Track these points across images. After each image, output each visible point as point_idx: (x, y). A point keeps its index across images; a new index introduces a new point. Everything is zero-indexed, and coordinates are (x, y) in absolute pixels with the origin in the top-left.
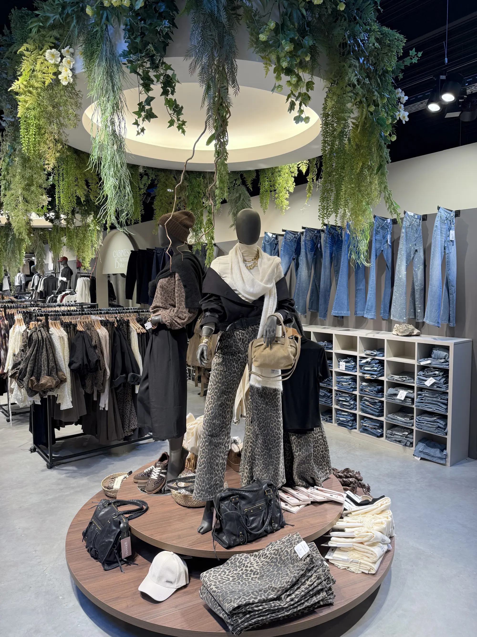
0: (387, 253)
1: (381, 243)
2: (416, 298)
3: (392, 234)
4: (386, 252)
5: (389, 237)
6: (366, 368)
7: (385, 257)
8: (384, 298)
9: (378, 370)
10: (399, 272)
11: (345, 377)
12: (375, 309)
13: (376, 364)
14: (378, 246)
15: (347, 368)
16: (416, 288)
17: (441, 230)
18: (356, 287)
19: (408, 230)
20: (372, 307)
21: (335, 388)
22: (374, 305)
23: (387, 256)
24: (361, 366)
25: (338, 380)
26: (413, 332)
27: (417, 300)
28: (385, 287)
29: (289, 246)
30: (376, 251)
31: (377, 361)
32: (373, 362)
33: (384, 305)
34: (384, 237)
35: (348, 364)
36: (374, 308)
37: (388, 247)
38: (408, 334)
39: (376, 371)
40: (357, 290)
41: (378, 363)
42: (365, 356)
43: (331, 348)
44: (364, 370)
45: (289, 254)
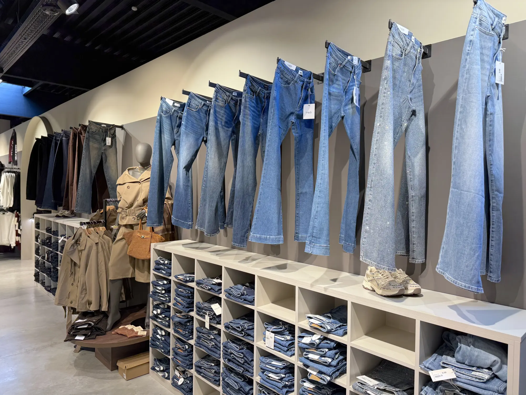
0: (352, 123)
1: (341, 102)
2: (410, 214)
3: (362, 88)
4: (349, 122)
5: (355, 91)
6: (311, 356)
7: (348, 132)
8: (346, 211)
9: (334, 363)
10: (379, 157)
11: (274, 363)
12: (329, 235)
13: (330, 349)
14: (334, 107)
15: (277, 345)
16: (411, 193)
17: (482, 53)
18: (297, 189)
19: (397, 64)
20: (321, 230)
21: (257, 378)
22: (326, 227)
23: (351, 129)
24: (302, 349)
25: (263, 365)
26: (406, 289)
27: (412, 218)
28: (349, 192)
29: (196, 119)
30: (331, 119)
31: (333, 344)
32: (323, 343)
33: (346, 225)
34: (347, 91)
35: (279, 337)
36: (325, 232)
37: (353, 113)
38: (395, 292)
39: (329, 365)
40: (298, 195)
41: (335, 348)
42: (309, 329)
43: (252, 302)
44: (308, 358)
45: (195, 133)
